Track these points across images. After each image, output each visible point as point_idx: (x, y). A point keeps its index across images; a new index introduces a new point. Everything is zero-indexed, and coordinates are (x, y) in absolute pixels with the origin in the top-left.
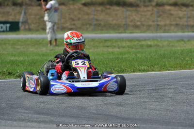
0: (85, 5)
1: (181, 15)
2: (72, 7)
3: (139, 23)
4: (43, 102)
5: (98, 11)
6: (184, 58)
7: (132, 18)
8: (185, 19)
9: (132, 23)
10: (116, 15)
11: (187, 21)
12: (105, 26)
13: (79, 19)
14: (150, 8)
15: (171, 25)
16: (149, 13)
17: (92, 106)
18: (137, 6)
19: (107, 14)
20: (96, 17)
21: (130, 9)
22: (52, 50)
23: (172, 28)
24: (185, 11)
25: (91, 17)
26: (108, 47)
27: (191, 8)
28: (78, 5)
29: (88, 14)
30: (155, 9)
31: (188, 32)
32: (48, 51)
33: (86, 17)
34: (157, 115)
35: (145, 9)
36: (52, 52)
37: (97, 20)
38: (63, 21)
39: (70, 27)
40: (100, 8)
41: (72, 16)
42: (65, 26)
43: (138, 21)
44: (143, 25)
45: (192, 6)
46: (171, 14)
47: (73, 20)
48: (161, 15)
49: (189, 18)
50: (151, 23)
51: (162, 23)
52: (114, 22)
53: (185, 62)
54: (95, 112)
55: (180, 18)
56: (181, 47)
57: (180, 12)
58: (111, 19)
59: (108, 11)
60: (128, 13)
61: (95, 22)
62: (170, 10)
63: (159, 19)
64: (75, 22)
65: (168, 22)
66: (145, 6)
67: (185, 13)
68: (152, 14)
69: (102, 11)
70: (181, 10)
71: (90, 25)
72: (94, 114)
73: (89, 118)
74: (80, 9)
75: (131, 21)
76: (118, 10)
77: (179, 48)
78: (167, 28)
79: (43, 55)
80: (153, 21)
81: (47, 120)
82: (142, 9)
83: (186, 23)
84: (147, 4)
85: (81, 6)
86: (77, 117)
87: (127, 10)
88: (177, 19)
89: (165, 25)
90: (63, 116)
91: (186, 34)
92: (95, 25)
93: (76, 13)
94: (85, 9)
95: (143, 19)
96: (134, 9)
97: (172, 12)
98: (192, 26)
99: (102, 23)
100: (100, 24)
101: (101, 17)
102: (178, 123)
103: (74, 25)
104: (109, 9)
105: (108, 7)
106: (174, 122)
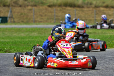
0: (49, 6)
1: (110, 14)
2: (41, 8)
5: (57, 10)
6: (112, 41)
7: (79, 15)
13: (46, 15)
14: (91, 9)
16: (90, 12)
18: (83, 7)
20: (56, 14)
22: (28, 35)
24: (113, 11)
25: (53, 14)
28: (45, 7)
30: (94, 10)
32: (25, 36)
35: (88, 9)
36: (28, 36)
37: (57, 16)
38: (35, 16)
39: (40, 20)
40: (59, 9)
42: (36, 19)
44: (87, 20)
50: (91, 18)
53: (112, 44)
56: (110, 34)
57: (109, 12)
59: (65, 10)
60: (77, 12)
61: (56, 18)
62: (103, 10)
63: (97, 16)
66: (88, 7)
69: (60, 10)
71: (53, 19)
74: (46, 9)
75: (79, 17)
77: (108, 35)
85: (47, 7)
87: (76, 10)
92: (56, 19)
94: (50, 9)
95: (86, 16)
96: (81, 9)
97: (105, 12)
99: (60, 18)
103: (42, 19)
104: (65, 9)
105: (64, 8)
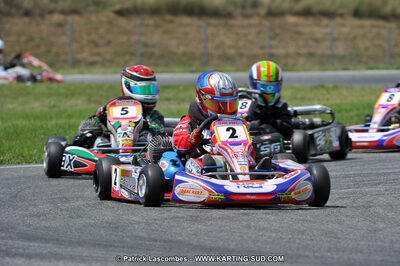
3: (232, 52)
4: (38, 215)
8: (328, 44)
9: (219, 52)
10: (186, 34)
11: (331, 48)
12: (162, 56)
15: (298, 55)
17: (138, 223)
19: (166, 32)
21: (213, 21)
23: (301, 60)
26: (168, 100)
27: (339, 20)
29: (127, 33)
31: (336, 69)
33: (124, 39)
34: (274, 240)
41: (93, 37)
43: (231, 47)
45: (341, 15)
46: (300, 34)
47: (97, 45)
48: (277, 35)
49: (335, 40)
51: (280, 51)
52: (182, 49)
54: (144, 235)
55: (317, 40)
58: (174, 42)
64: (101, 50)
65: (292, 50)
67: (328, 30)
68: (259, 33)
70: (319, 25)
72: (142, 238)
73: (132, 248)
76: (188, 25)
78: (291, 61)
79: (36, 117)
80: (262, 48)
81: (45, 252)
82: (239, 21)
83: (328, 52)
84: (249, 11)
86: (106, 245)
88: (311, 43)
89: (287, 56)
90: (79, 244)
91: (330, 73)
93: (102, 30)
98: (342, 58)
100: (152, 54)
101: (155, 38)
102: (316, 257)
106: (307, 256)
